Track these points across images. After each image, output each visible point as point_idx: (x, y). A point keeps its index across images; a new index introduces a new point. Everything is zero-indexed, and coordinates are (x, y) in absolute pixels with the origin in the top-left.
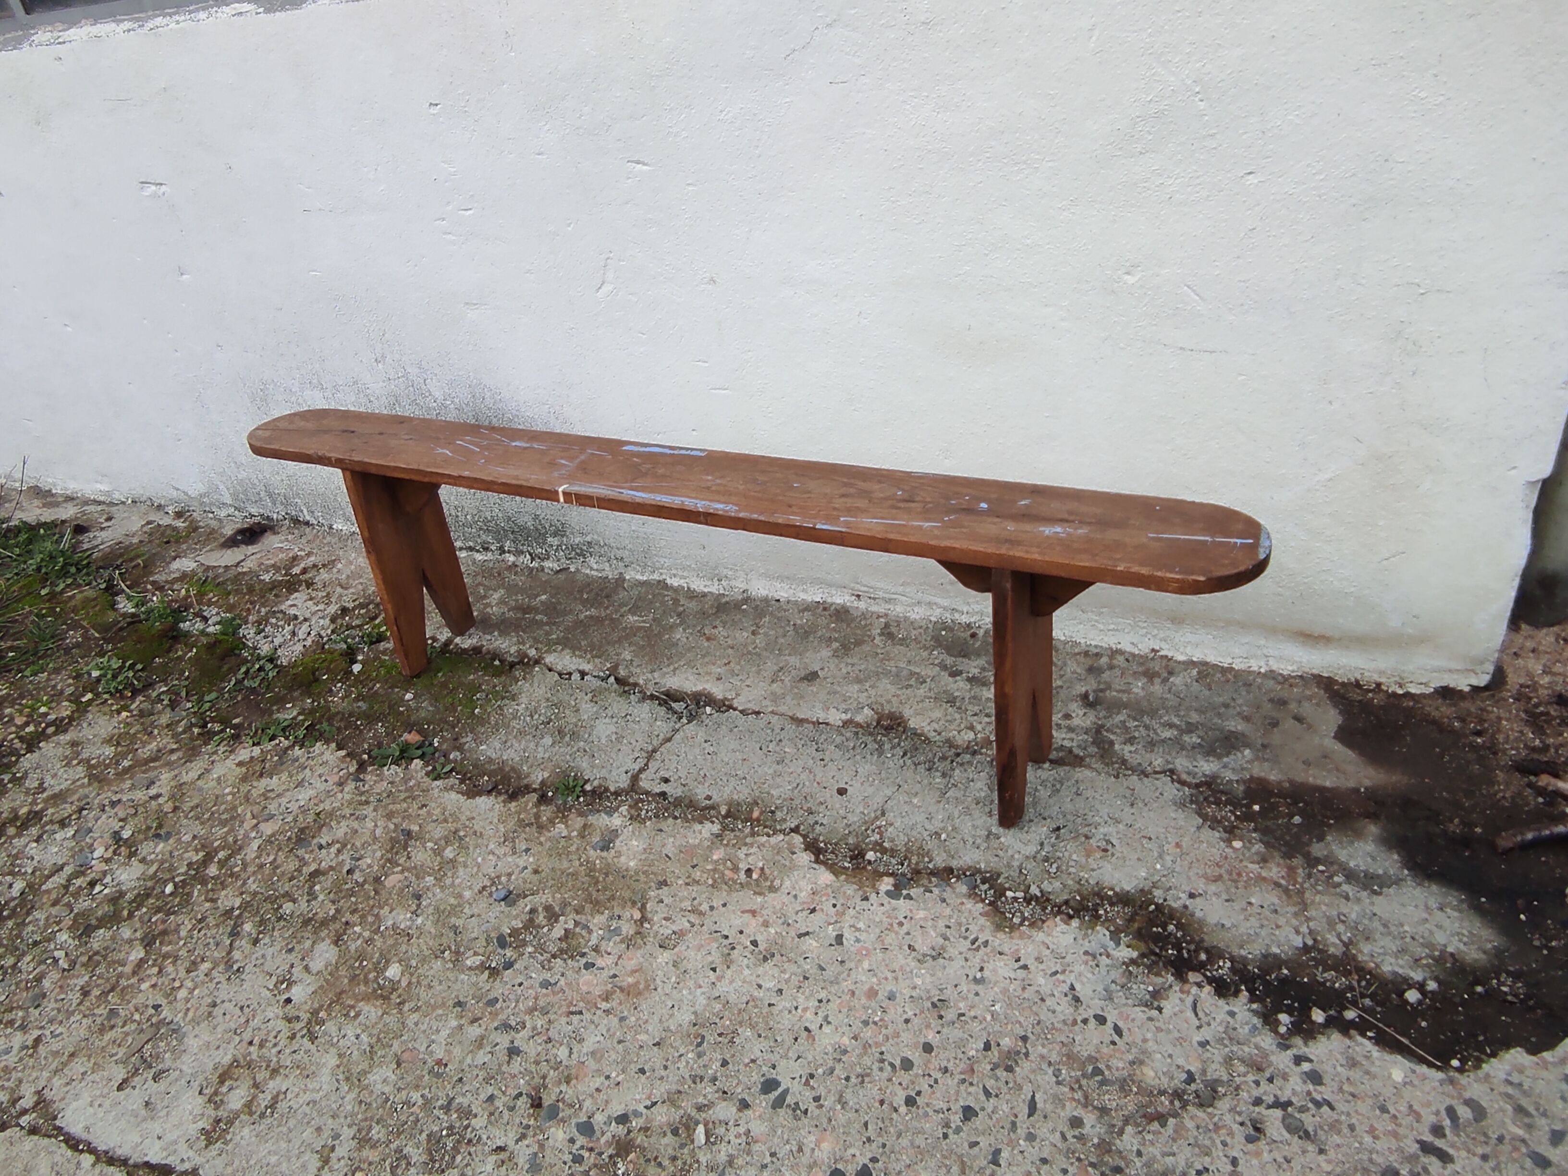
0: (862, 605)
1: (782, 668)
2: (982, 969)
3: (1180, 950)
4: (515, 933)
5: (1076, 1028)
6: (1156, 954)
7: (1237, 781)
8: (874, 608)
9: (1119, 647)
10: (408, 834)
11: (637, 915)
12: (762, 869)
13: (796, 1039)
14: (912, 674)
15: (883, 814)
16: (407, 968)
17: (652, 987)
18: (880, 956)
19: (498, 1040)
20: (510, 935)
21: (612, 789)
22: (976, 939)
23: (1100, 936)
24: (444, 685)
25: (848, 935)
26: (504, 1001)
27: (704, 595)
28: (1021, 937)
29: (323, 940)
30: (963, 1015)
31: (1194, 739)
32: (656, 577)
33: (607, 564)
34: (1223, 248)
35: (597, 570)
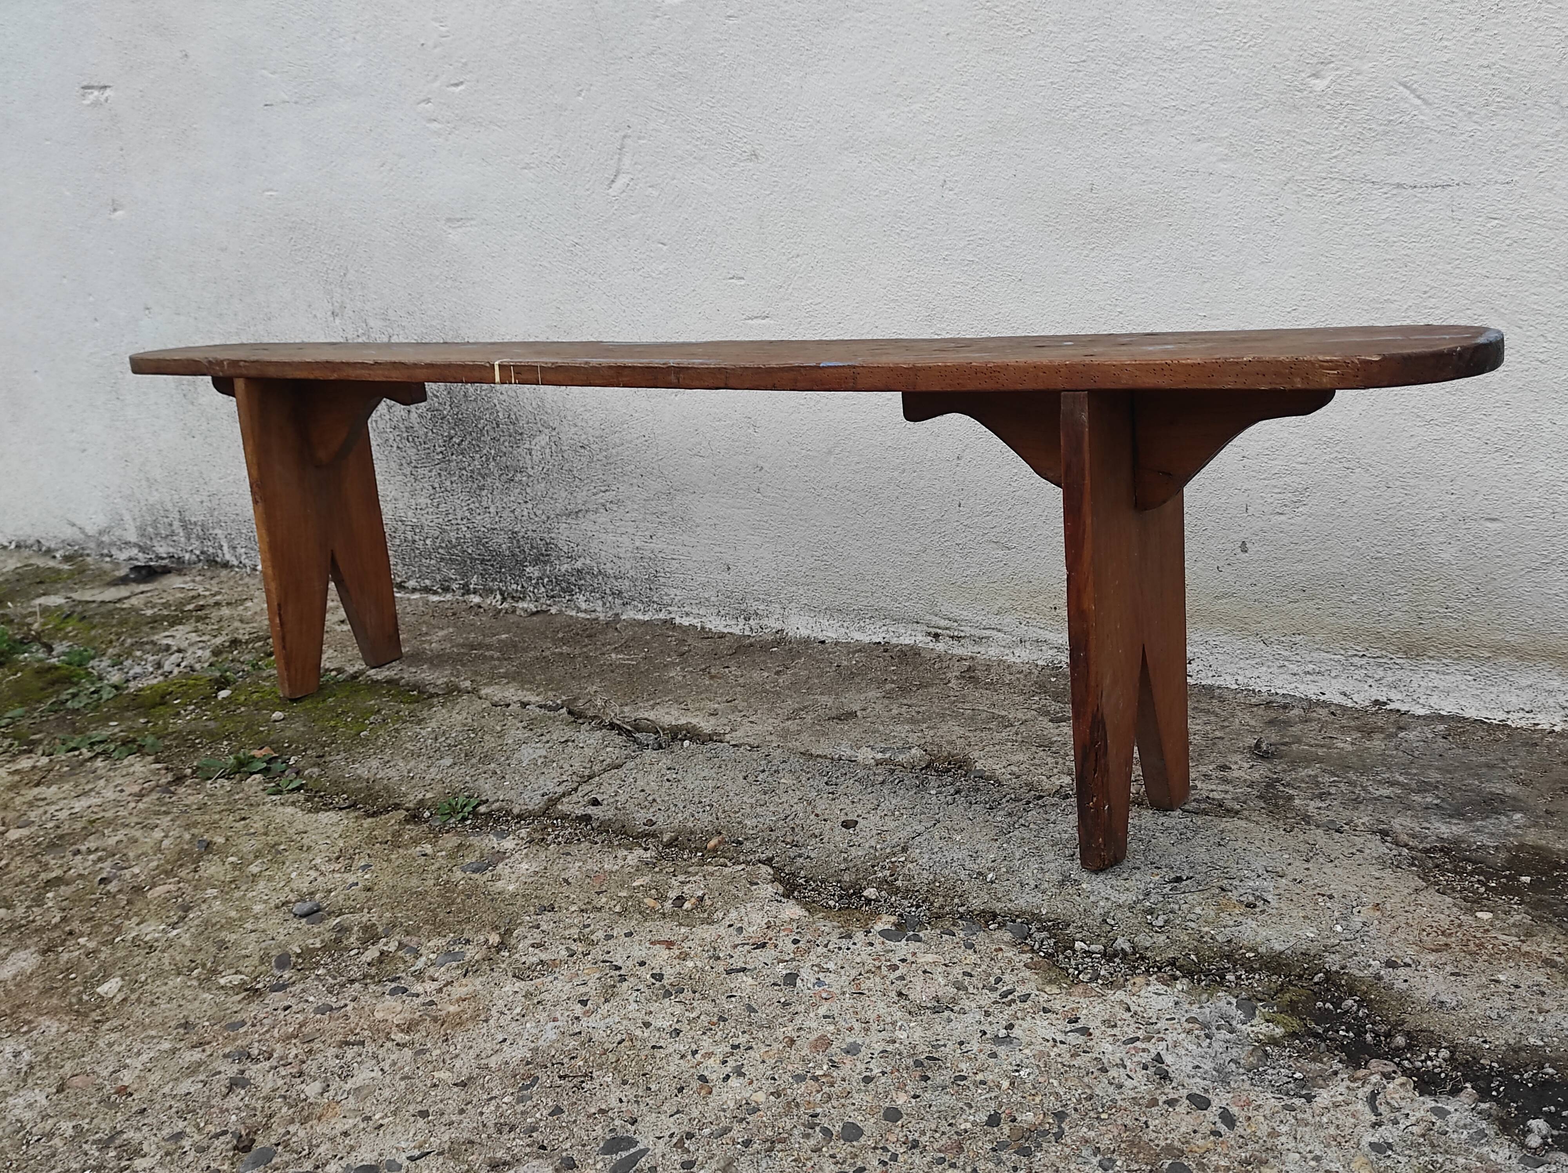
0: (940, 647)
1: (805, 707)
2: (1010, 1027)
3: (1360, 1033)
4: (307, 953)
5: (1154, 1110)
6: (1316, 1035)
7: (1497, 848)
8: (958, 651)
9: (1322, 698)
10: (208, 846)
11: (494, 939)
12: (701, 899)
13: (681, 1090)
14: (994, 717)
15: (904, 850)
16: (132, 983)
17: (482, 1017)
18: (848, 1003)
19: (222, 1069)
20: (298, 956)
21: (516, 811)
22: (1011, 992)
23: (1222, 1004)
24: (332, 709)
25: (807, 974)
26: (253, 1025)
27: (722, 636)
28: (1085, 994)
29: (27, 947)
30: (964, 1078)
31: (1429, 800)
32: (662, 616)
33: (600, 603)
34: (1456, 17)
35: (585, 611)
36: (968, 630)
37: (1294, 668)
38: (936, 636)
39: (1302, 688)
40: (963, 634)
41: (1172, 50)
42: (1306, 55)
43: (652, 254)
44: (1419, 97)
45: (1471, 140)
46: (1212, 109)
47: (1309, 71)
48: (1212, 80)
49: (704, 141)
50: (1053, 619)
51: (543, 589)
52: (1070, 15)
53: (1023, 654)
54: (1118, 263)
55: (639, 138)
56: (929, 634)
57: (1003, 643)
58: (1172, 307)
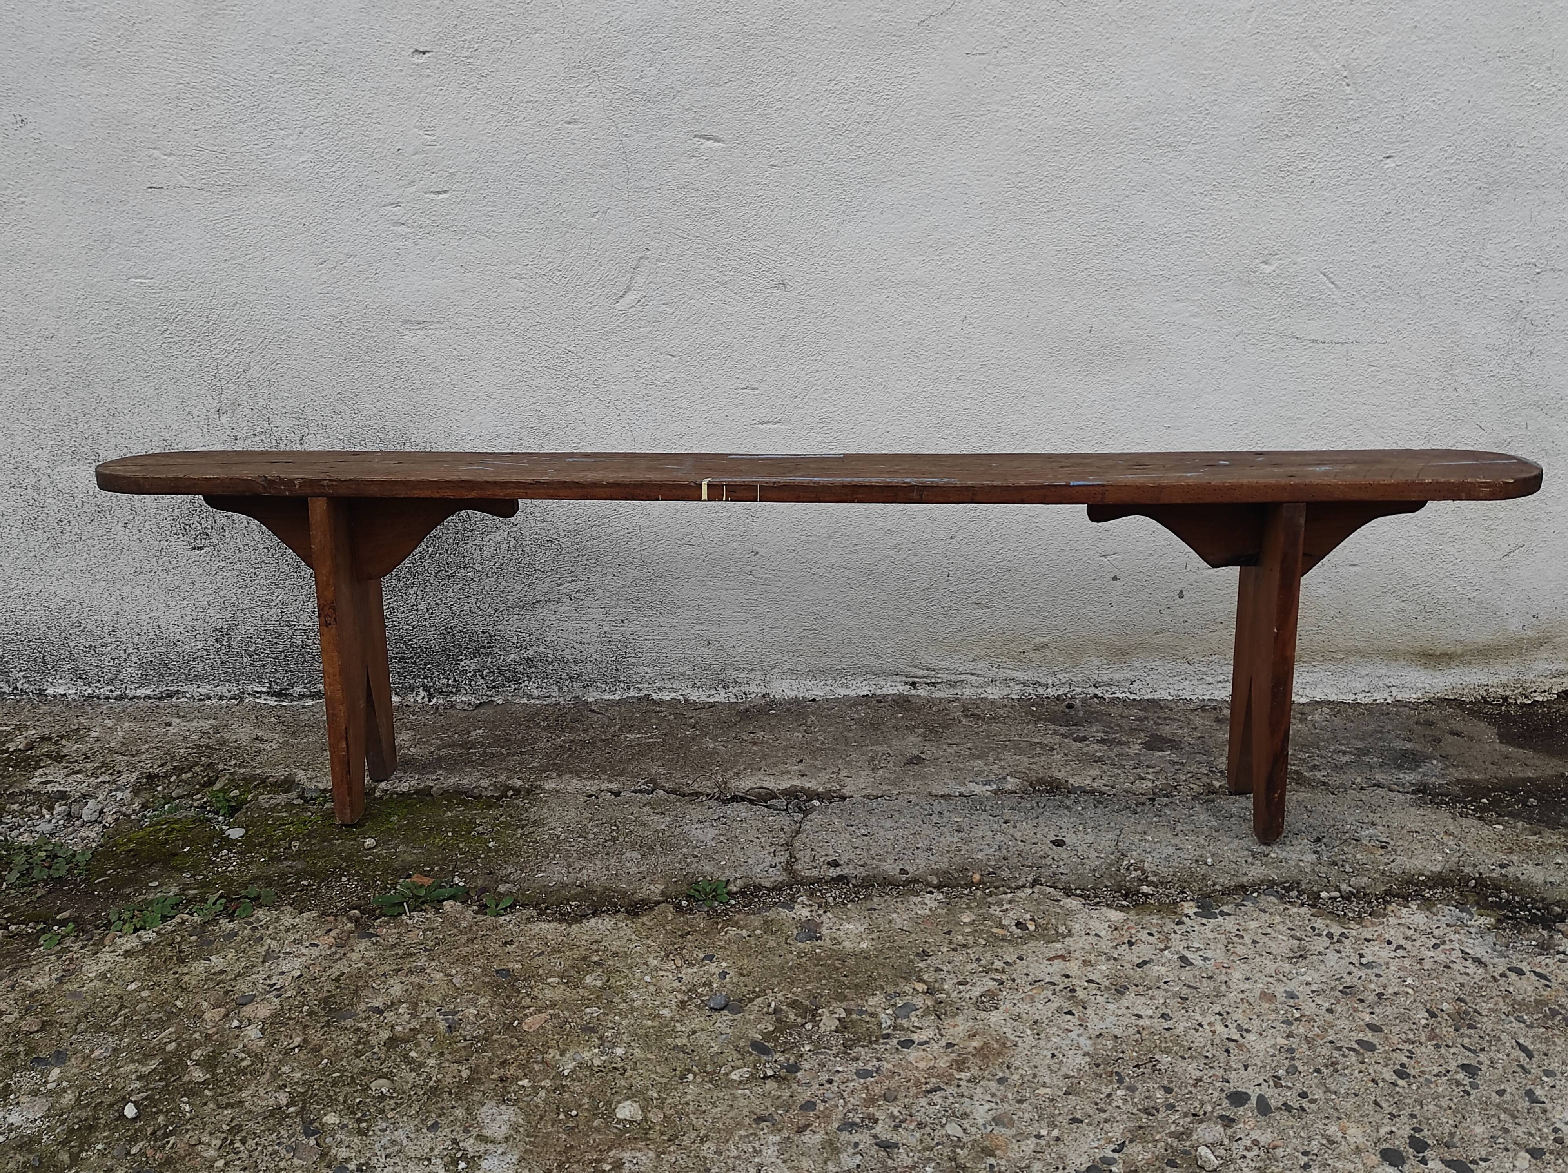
0: (922, 693)
1: (874, 757)
2: (1362, 956)
3: (1529, 910)
4: (769, 1036)
5: (1501, 982)
6: (1513, 918)
7: (1447, 784)
10: (509, 974)
12: (1034, 920)
13: (1227, 1051)
14: (1032, 744)
15: (1124, 854)
16: (646, 1102)
17: (1009, 1044)
19: (855, 1140)
20: (766, 1040)
21: (766, 885)
22: (1331, 934)
23: (1448, 910)
24: (412, 827)
25: (1192, 956)
26: (824, 1102)
27: (711, 705)
28: (1372, 926)
30: (1382, 994)
31: (1375, 759)
33: (556, 688)
34: (1360, 232)
35: (539, 698)
36: (945, 677)
37: (1209, 679)
38: (913, 684)
39: (1216, 693)
40: (939, 680)
41: (1164, 234)
42: (1260, 247)
43: (658, 364)
44: (1332, 283)
45: (1363, 314)
46: (1190, 279)
47: (1261, 259)
48: (1192, 259)
49: (730, 268)
50: (1021, 661)
51: (482, 681)
52: (1087, 200)
53: (994, 691)
54: (1105, 386)
55: (658, 260)
56: (906, 683)
57: (977, 684)
58: (1145, 420)
